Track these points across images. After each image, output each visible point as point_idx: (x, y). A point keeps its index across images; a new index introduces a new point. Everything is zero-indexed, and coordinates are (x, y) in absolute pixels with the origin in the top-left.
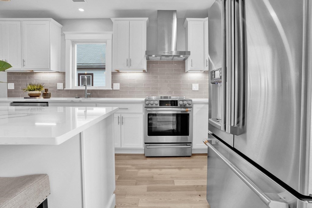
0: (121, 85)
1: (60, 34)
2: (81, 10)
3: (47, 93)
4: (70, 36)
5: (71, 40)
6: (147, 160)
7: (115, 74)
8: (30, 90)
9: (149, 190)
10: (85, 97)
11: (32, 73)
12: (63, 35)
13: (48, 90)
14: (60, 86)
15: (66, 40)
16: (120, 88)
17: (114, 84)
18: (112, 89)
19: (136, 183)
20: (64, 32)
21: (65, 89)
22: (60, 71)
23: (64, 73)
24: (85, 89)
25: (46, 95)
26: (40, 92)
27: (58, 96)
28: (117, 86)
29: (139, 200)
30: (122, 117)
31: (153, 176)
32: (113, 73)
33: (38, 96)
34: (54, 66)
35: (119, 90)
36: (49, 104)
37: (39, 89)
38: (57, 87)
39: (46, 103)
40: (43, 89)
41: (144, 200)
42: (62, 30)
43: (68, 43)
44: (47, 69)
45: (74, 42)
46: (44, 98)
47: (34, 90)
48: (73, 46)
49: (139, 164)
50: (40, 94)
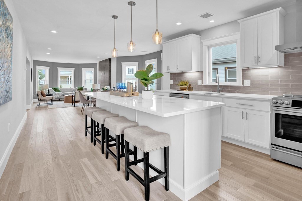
0: (251, 81)
1: (199, 42)
2: (212, 21)
3: (191, 88)
4: (206, 43)
5: (207, 46)
6: (272, 162)
7: (245, 71)
8: (181, 85)
9: (256, 185)
10: (217, 92)
11: (182, 73)
12: (201, 43)
13: (191, 85)
14: (199, 82)
15: (204, 47)
16: (251, 84)
17: (244, 80)
18: (242, 85)
19: (246, 175)
20: (202, 41)
21: (203, 84)
22: (199, 71)
23: (202, 72)
24: (217, 85)
25: (190, 89)
26: (187, 87)
27: (199, 90)
28: (247, 83)
29: (241, 187)
30: (246, 112)
31: (269, 178)
32: (243, 71)
33: (185, 89)
34: (195, 67)
35: (250, 86)
36: (190, 96)
37: (186, 85)
38: (197, 83)
39: (188, 95)
40: (188, 85)
41: (245, 189)
42: (200, 39)
43: (205, 48)
44: (190, 70)
45: (209, 47)
46: (189, 91)
47: (183, 85)
48: (209, 50)
49: (259, 162)
50: (186, 88)
